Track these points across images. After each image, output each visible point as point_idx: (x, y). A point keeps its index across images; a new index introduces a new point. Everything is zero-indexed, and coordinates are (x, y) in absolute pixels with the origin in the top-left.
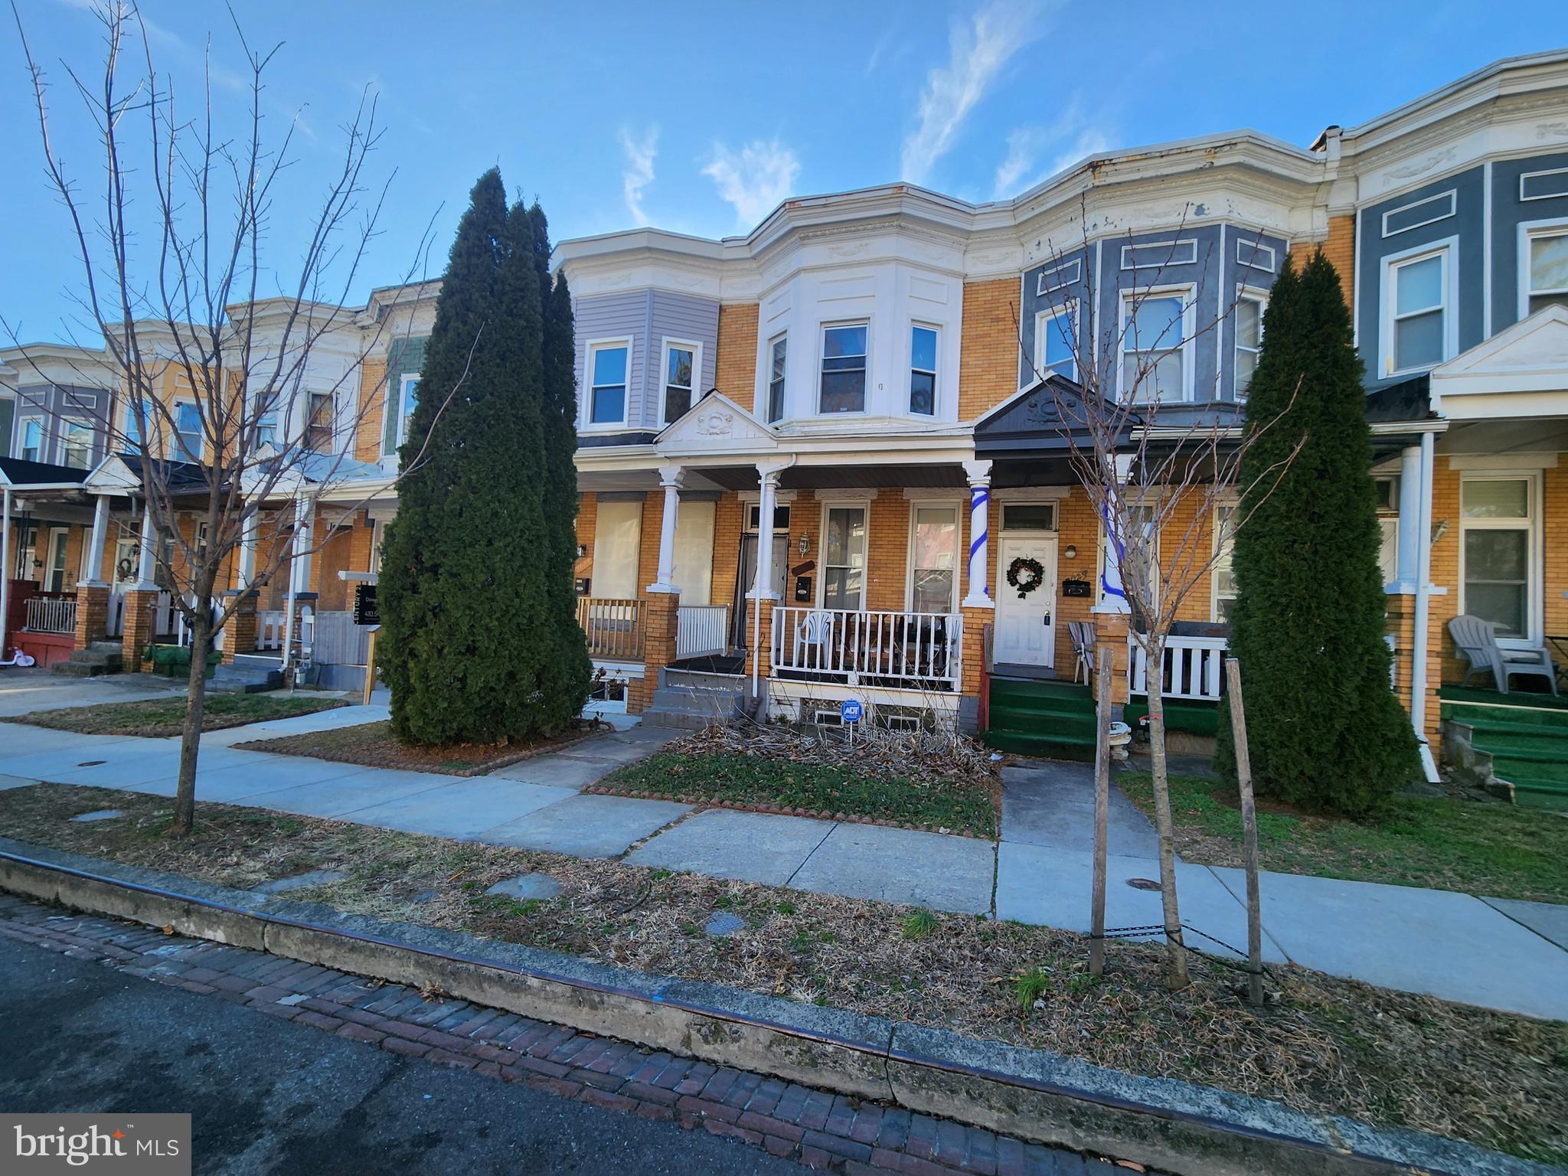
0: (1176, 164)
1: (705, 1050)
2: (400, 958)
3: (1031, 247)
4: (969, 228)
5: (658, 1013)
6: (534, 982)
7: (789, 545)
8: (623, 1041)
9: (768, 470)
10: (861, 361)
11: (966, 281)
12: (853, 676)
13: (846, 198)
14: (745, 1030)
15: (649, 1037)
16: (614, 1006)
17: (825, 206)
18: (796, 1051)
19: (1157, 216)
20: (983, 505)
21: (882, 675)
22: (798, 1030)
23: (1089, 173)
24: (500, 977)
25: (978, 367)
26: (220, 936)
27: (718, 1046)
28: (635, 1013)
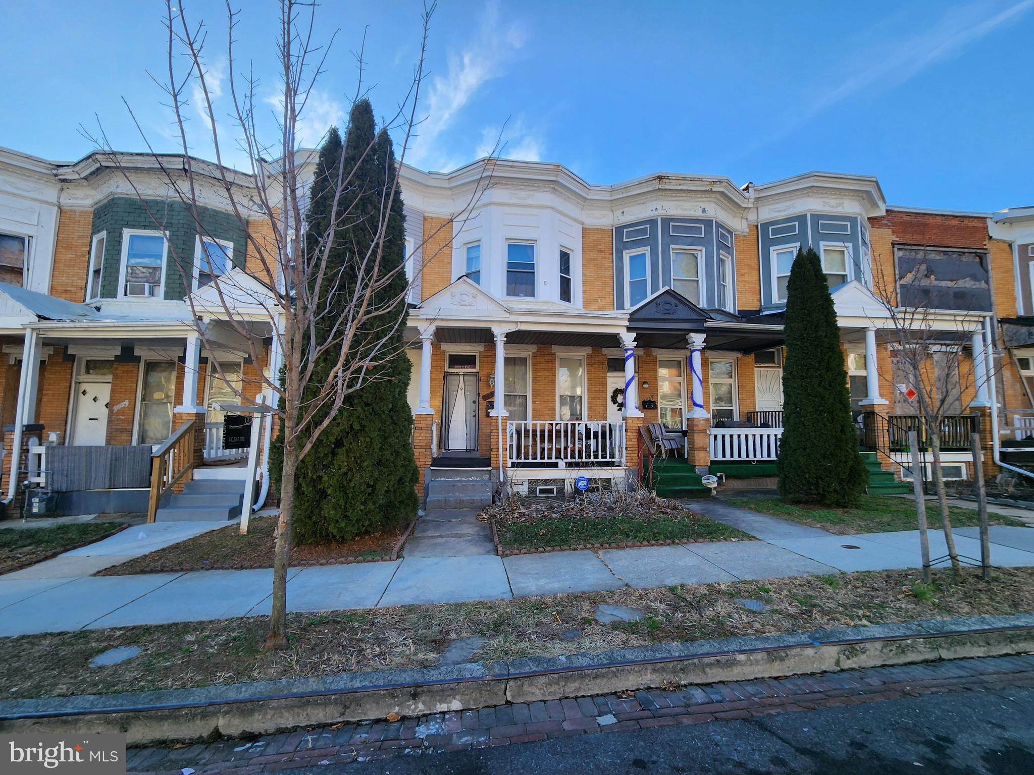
0: (697, 185)
1: (847, 664)
2: (639, 671)
3: (619, 213)
4: (587, 196)
5: (821, 651)
6: (742, 657)
7: (480, 380)
8: (801, 675)
9: (500, 332)
10: (532, 266)
11: (584, 226)
12: (562, 463)
13: (525, 165)
14: (868, 645)
15: (816, 667)
16: (795, 656)
17: (512, 167)
18: (894, 648)
19: (685, 210)
20: (632, 358)
21: (580, 460)
22: (892, 637)
23: (657, 181)
24: (718, 661)
25: (591, 276)
26: (456, 705)
27: (855, 659)
28: (808, 656)
